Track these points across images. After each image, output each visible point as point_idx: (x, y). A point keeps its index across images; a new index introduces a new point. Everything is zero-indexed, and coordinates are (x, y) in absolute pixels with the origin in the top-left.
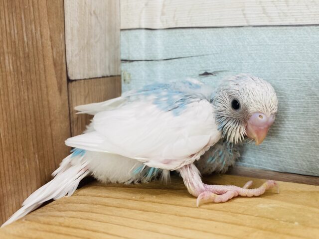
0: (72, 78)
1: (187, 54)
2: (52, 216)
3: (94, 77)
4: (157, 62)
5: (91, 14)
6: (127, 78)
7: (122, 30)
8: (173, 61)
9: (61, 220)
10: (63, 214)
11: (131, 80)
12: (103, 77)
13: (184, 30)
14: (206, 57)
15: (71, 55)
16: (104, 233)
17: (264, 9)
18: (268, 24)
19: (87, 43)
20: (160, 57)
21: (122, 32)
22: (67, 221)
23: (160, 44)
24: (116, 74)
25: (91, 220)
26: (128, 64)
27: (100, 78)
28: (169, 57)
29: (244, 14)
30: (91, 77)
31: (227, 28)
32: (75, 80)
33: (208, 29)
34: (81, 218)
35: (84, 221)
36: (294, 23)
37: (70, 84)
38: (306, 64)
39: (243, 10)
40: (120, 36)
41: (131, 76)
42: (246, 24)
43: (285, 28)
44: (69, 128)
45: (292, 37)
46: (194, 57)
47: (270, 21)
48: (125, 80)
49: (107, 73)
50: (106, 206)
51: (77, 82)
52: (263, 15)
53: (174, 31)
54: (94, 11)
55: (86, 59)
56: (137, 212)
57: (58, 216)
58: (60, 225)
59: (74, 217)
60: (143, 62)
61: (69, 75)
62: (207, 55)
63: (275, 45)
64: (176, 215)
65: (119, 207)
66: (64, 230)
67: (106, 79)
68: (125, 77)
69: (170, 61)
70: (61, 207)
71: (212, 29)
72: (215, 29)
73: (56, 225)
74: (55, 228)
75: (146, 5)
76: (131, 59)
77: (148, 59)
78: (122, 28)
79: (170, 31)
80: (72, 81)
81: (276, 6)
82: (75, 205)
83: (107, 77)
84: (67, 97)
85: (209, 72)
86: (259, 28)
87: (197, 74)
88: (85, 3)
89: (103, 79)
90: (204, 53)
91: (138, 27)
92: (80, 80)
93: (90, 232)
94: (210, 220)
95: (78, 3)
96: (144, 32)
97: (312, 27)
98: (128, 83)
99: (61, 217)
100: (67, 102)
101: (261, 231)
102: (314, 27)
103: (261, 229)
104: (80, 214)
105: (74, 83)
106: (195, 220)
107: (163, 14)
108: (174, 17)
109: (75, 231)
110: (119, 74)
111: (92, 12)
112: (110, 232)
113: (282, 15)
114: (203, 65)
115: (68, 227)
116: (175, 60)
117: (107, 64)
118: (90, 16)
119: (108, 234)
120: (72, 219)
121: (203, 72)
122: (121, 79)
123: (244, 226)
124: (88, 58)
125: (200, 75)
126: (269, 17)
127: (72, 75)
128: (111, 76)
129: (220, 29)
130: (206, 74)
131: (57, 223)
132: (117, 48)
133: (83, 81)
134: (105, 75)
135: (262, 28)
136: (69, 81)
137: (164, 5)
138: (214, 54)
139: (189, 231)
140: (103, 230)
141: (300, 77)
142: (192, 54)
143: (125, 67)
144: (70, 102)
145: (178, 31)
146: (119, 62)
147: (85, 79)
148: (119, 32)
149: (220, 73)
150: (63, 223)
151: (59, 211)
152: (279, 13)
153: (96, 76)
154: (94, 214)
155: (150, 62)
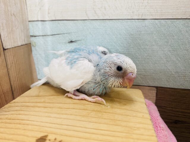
0: (6, 48)
1: (62, 33)
2: (2, 115)
3: (17, 46)
4: (48, 36)
5: (12, 16)
6: (34, 44)
7: (29, 21)
8: (55, 36)
9: (7, 116)
10: (7, 113)
11: (36, 45)
12: (22, 45)
13: (59, 21)
14: (71, 34)
15: (3, 37)
16: (27, 120)
17: (95, 12)
18: (97, 18)
19: (11, 30)
20: (49, 34)
21: (29, 22)
22: (9, 117)
23: (49, 28)
24: (28, 43)
25: (21, 114)
26: (34, 38)
27: (20, 46)
28: (53, 34)
29: (87, 14)
30: (16, 46)
31: (80, 21)
32: (8, 49)
33: (70, 21)
34: (16, 114)
35: (17, 115)
36: (108, 18)
37: (5, 51)
38: (114, 37)
39: (86, 12)
40: (29, 24)
41: (36, 43)
42: (87, 19)
43: (105, 20)
44: (7, 72)
45: (108, 25)
46: (65, 34)
47: (98, 17)
48: (33, 45)
49: (24, 43)
50: (28, 107)
51: (8, 50)
52: (95, 15)
53: (55, 21)
54: (13, 14)
55: (12, 38)
56: (42, 108)
57: (5, 115)
58: (6, 119)
59: (13, 114)
60: (41, 37)
61: (4, 47)
62: (71, 33)
63: (101, 28)
64: (59, 108)
65: (34, 107)
66: (8, 121)
67: (23, 46)
68: (33, 44)
69: (54, 36)
70: (7, 110)
71: (72, 21)
72: (74, 21)
73: (4, 119)
74: (4, 121)
75: (40, 9)
76: (35, 35)
77: (43, 35)
78: (29, 20)
79: (53, 22)
80: (6, 49)
81: (101, 11)
82: (14, 108)
83: (24, 45)
84: (4, 57)
85: (73, 41)
86: (93, 21)
87: (67, 41)
88: (8, 10)
89: (22, 46)
90: (70, 32)
91: (37, 20)
92: (10, 48)
93: (20, 121)
94: (74, 109)
95: (4, 10)
96: (40, 22)
97: (116, 20)
98: (35, 47)
99: (7, 115)
100: (5, 60)
101: (94, 112)
102: (117, 20)
103: (94, 111)
104: (15, 112)
105: (7, 50)
106: (67, 109)
107: (49, 13)
108: (54, 15)
109: (13, 121)
110: (30, 42)
111: (12, 14)
112: (30, 119)
113: (103, 14)
114: (70, 38)
115: (10, 119)
116: (57, 35)
117: (23, 39)
118: (11, 17)
119: (28, 120)
120: (12, 115)
121: (70, 41)
122: (31, 45)
123: (88, 110)
124: (13, 37)
125: (69, 42)
126: (98, 15)
127: (6, 47)
128: (26, 44)
129: (76, 21)
130: (72, 42)
131: (5, 118)
132: (28, 30)
133: (11, 49)
134: (23, 44)
135: (95, 21)
136: (4, 49)
137: (49, 9)
138: (74, 33)
139: (64, 115)
140: (26, 119)
141: (112, 43)
142: (64, 33)
143: (33, 39)
144: (6, 60)
145: (56, 21)
146: (29, 37)
147: (12, 48)
148: (28, 22)
149: (78, 42)
150: (8, 118)
151: (6, 112)
152: (102, 14)
153: (18, 45)
154: (23, 112)
155: (44, 36)
